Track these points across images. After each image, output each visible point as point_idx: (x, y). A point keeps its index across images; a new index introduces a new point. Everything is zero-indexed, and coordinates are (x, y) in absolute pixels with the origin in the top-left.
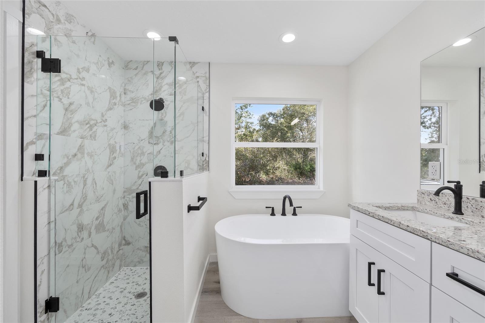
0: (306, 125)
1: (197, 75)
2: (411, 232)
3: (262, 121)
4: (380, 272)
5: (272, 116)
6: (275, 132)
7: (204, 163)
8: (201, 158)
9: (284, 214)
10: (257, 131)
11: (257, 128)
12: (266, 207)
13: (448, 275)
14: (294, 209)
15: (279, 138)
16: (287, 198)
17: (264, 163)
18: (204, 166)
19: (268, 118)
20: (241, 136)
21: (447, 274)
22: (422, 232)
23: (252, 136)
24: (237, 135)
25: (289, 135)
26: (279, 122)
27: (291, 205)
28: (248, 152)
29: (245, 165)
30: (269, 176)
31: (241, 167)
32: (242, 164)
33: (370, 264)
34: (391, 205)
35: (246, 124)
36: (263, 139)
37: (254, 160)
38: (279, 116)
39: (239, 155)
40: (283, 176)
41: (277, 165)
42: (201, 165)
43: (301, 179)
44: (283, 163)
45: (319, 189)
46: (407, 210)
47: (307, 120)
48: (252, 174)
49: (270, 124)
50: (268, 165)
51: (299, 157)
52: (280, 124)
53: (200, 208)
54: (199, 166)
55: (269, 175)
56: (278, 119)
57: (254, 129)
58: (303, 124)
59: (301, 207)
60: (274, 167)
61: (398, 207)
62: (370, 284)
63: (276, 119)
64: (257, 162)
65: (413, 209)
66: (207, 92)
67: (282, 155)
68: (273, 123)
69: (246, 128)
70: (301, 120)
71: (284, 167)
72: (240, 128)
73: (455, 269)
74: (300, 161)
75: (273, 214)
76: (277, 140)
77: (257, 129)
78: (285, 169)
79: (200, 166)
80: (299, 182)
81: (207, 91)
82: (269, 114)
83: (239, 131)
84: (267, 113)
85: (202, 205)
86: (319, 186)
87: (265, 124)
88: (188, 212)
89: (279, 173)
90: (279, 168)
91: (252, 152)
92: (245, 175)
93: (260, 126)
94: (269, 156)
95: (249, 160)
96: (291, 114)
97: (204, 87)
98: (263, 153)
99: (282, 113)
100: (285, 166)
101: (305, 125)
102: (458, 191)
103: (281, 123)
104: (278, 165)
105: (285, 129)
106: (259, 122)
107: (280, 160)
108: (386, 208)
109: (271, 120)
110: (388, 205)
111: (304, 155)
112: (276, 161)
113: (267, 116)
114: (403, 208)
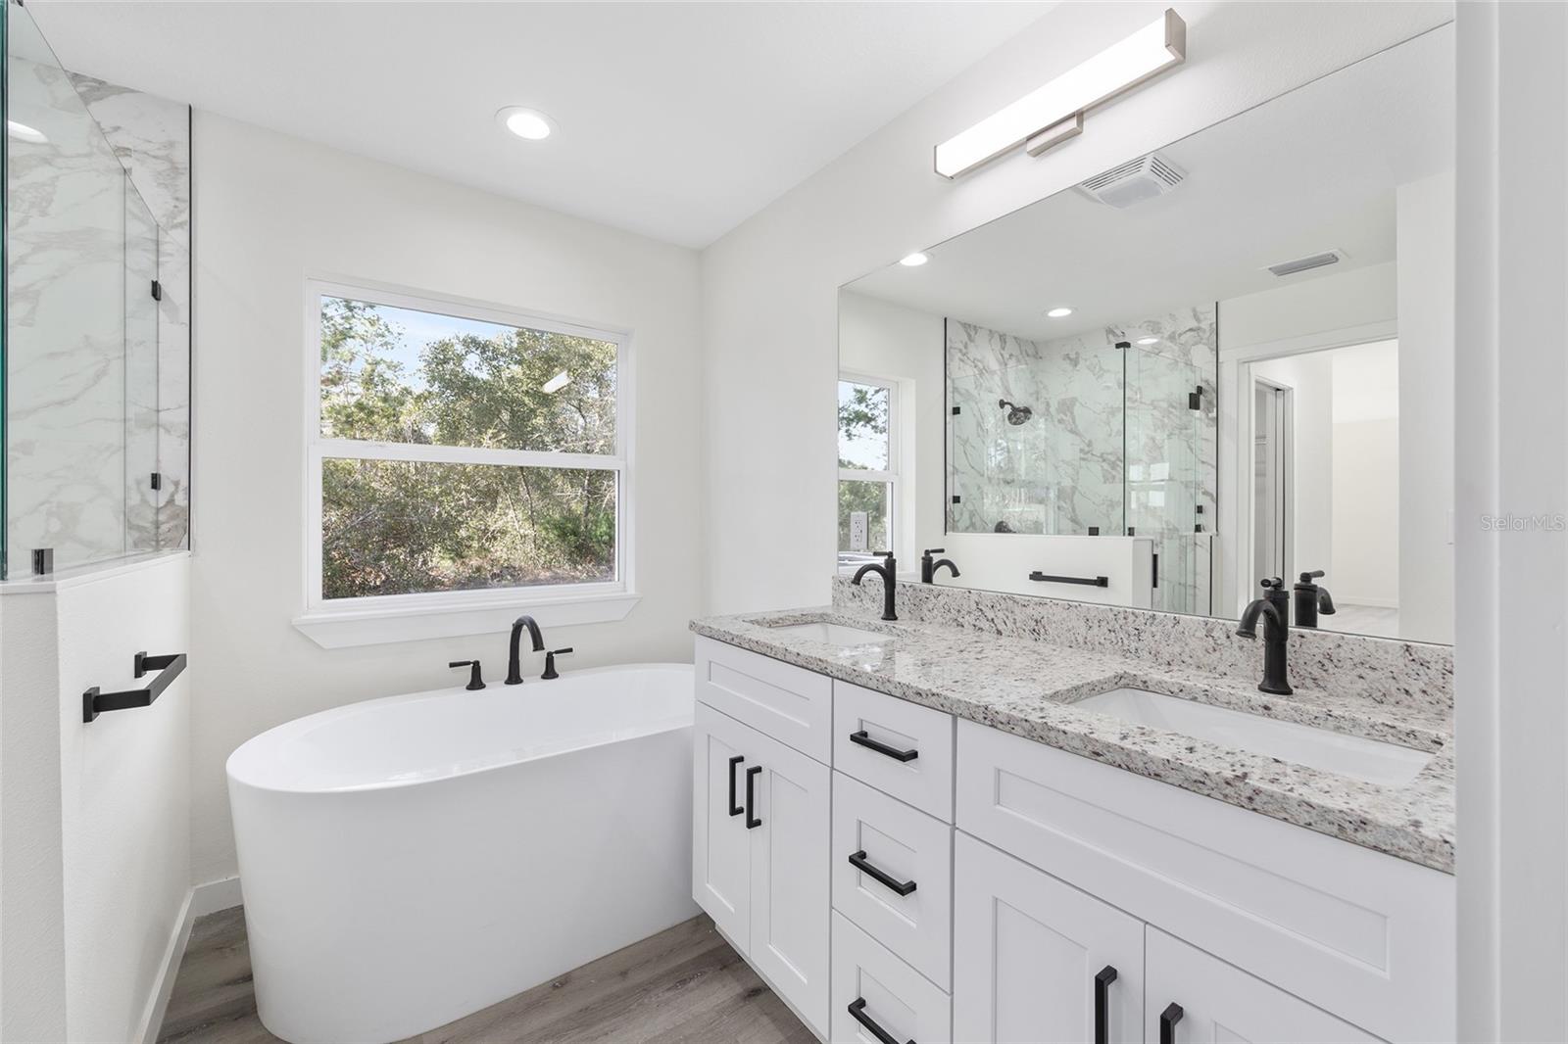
0: (597, 396)
1: (121, 140)
2: (802, 667)
3: (437, 364)
4: (751, 773)
5: (478, 352)
6: (488, 409)
7: (162, 518)
8: (143, 495)
9: (514, 678)
10: (419, 397)
11: (420, 386)
12: (452, 665)
13: (853, 738)
14: (547, 659)
15: (505, 431)
16: (525, 627)
17: (445, 515)
18: (164, 528)
19: (461, 358)
20: (344, 412)
21: (851, 736)
22: (820, 663)
23: (394, 416)
24: (326, 404)
25: (539, 421)
26: (506, 374)
27: (538, 644)
28: (376, 474)
29: (362, 523)
30: (467, 561)
31: (343, 534)
32: (348, 522)
33: (734, 762)
34: (782, 615)
35: (369, 368)
36: (441, 430)
37: (406, 505)
38: (503, 355)
39: (339, 488)
40: (518, 559)
41: (495, 522)
42: (148, 525)
43: (580, 567)
44: (520, 516)
45: (625, 591)
46: (812, 622)
47: (600, 380)
48: (397, 557)
49: (468, 378)
50: (463, 523)
51: (574, 498)
52: (506, 384)
53: (152, 697)
54: (130, 528)
55: (466, 557)
56: (501, 363)
57: (407, 391)
58: (588, 392)
59: (570, 650)
60: (486, 531)
61: (795, 617)
62: (734, 811)
63: (494, 363)
64: (416, 513)
65: (823, 619)
66: (181, 225)
67: (515, 488)
68: (484, 375)
69: (369, 381)
70: (582, 376)
71: (522, 531)
72: (340, 379)
73: (864, 723)
74: (578, 508)
75: (476, 683)
76: (494, 436)
77: (417, 391)
78: (525, 536)
79: (140, 528)
80: (573, 576)
81: (179, 220)
82: (465, 342)
83: (334, 389)
84: (458, 338)
85: (161, 685)
86: (625, 583)
87: (450, 375)
88: (87, 718)
89: (505, 550)
90: (504, 532)
91: (398, 476)
92: (366, 563)
93: (432, 380)
94: (467, 491)
95: (381, 504)
96: (546, 352)
97: (159, 201)
98: (443, 480)
99: (515, 345)
100: (527, 525)
101: (593, 394)
102: (888, 573)
103: (511, 380)
104: (500, 523)
105: (526, 400)
106: (424, 364)
107: (508, 507)
108: (773, 624)
109: (473, 365)
110: (775, 616)
111: (589, 492)
112: (493, 508)
113: (459, 349)
114: (803, 620)
